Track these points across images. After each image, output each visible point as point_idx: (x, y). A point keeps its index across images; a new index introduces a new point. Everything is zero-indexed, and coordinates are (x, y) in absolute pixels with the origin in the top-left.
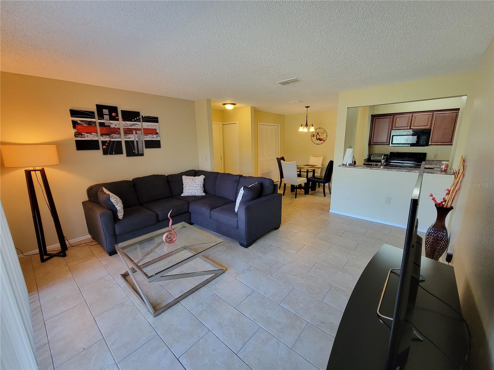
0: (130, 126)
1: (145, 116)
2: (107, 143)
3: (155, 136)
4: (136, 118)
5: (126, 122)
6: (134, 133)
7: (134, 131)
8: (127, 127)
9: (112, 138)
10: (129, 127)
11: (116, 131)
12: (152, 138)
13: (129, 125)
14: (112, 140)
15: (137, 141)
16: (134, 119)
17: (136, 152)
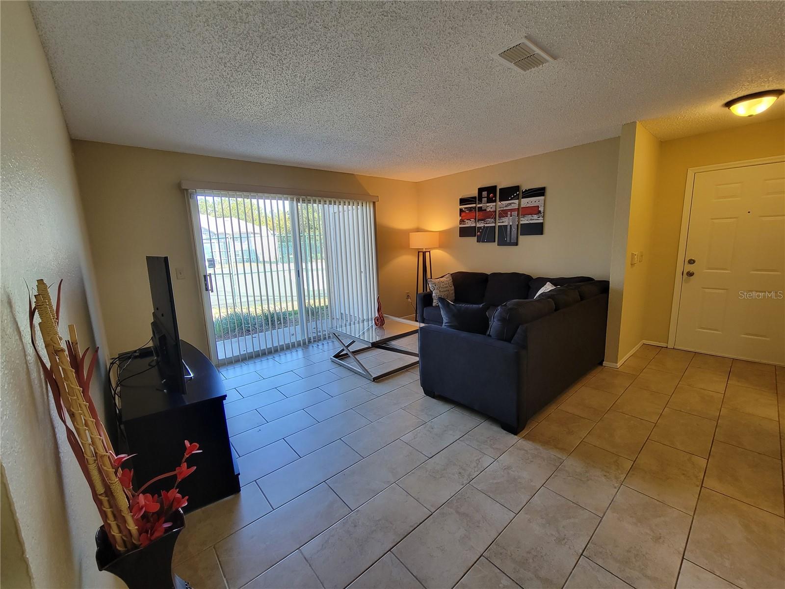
0: (506, 206)
1: (526, 190)
2: (481, 229)
3: (535, 217)
4: (514, 195)
5: (502, 202)
6: (509, 215)
7: (509, 213)
8: (502, 209)
9: (487, 223)
10: (505, 209)
11: (492, 215)
12: (531, 220)
13: (504, 205)
14: (486, 225)
15: (511, 225)
16: (511, 197)
17: (508, 241)
